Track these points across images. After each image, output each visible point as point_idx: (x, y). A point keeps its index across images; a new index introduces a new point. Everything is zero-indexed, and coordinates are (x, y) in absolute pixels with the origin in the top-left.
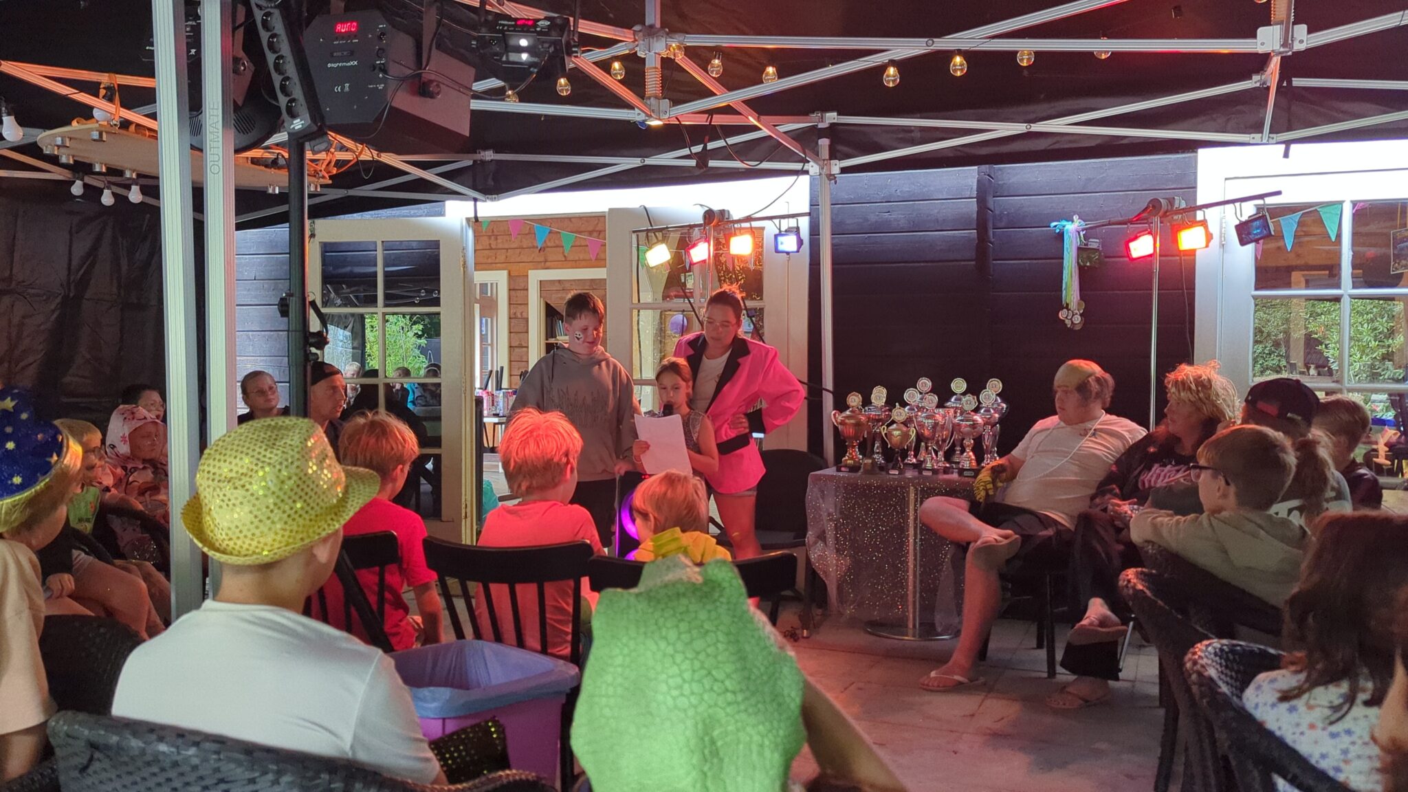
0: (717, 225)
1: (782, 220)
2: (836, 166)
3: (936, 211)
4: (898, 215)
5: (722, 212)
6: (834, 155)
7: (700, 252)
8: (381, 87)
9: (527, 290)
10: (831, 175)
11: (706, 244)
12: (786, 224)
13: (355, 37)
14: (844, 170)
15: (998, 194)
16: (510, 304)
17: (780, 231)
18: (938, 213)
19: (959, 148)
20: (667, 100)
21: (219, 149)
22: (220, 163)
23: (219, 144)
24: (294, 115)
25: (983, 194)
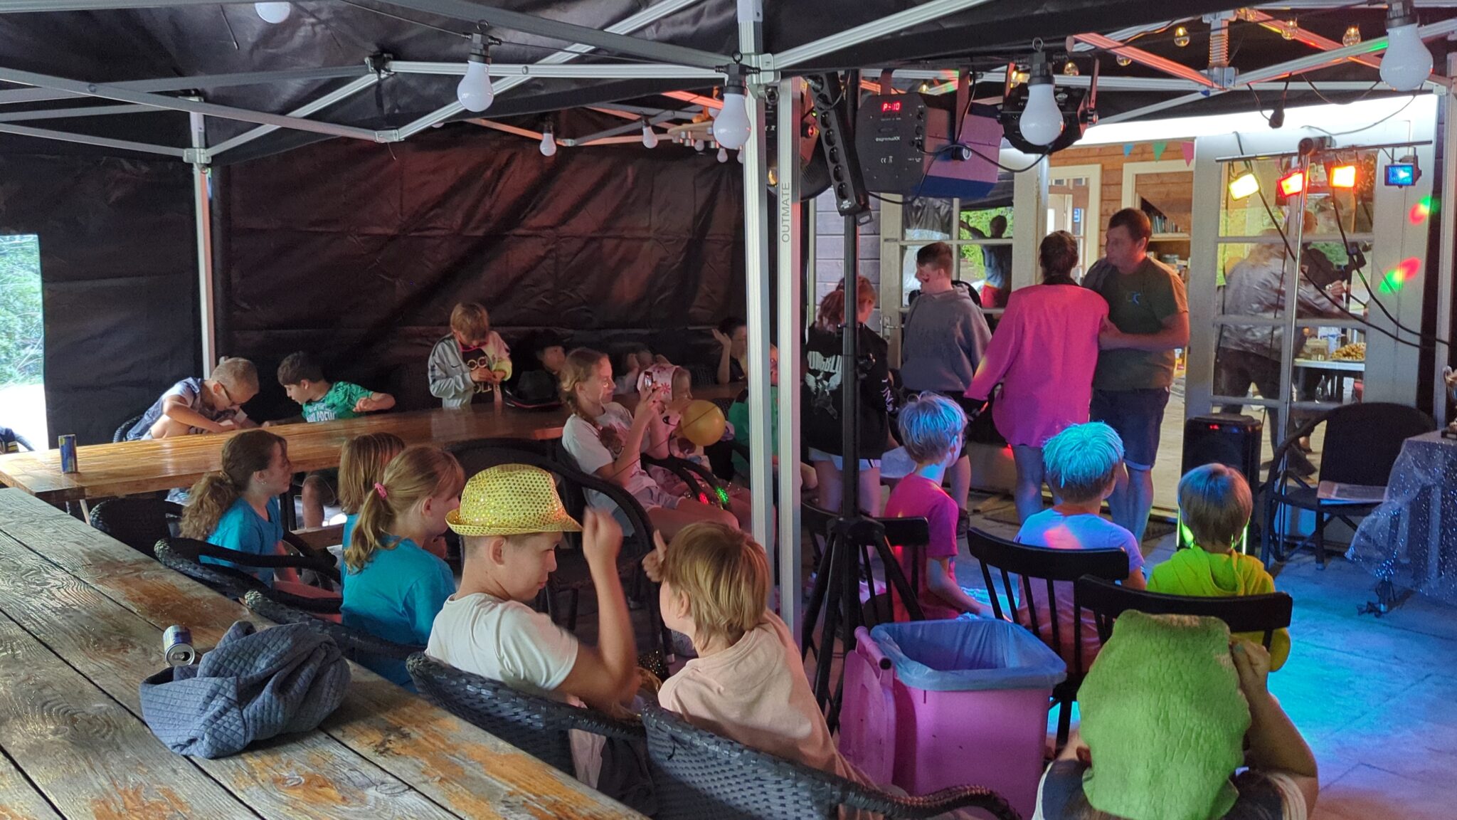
0: (1315, 154)
1: (1396, 150)
5: (1322, 140)
7: (1293, 184)
8: (918, 160)
9: (1121, 184)
11: (1301, 176)
12: (1401, 153)
13: (899, 115)
16: (1102, 200)
17: (1393, 161)
20: (1232, 68)
21: (789, 223)
22: (789, 233)
23: (789, 218)
24: (845, 195)
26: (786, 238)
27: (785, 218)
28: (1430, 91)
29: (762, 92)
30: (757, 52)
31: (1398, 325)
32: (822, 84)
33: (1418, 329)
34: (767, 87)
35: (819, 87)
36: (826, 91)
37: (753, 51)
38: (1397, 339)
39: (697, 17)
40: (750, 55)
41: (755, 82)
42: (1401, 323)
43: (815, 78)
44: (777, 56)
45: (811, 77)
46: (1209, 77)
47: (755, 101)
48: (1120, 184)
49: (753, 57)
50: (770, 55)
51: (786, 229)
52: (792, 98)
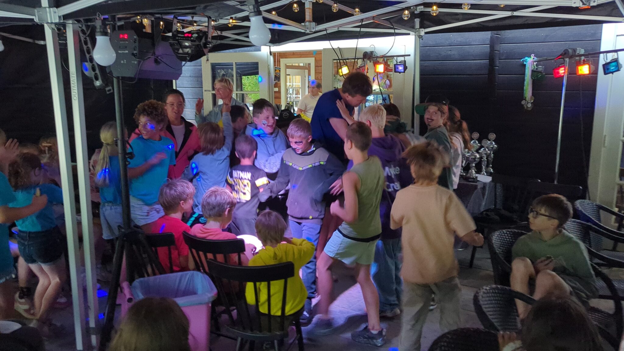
0: (369, 58)
1: (398, 58)
2: (423, 32)
3: (472, 51)
4: (454, 52)
5: (372, 52)
6: (422, 26)
8: (136, 63)
10: (420, 36)
12: (400, 59)
13: (127, 41)
14: (426, 33)
15: (502, 43)
16: (316, 73)
17: (397, 62)
18: (474, 51)
19: (480, 23)
20: (314, 23)
21: (76, 91)
22: (77, 96)
23: (76, 88)
24: (97, 79)
25: (493, 44)
26: (75, 98)
27: (74, 88)
28: (409, 34)
29: (53, 26)
30: (50, 7)
34: (56, 24)
35: (81, 25)
36: (84, 28)
37: (47, 5)
40: (45, 7)
41: (50, 21)
43: (79, 21)
44: (60, 9)
46: (305, 26)
47: (51, 31)
48: (322, 66)
49: (48, 9)
50: (55, 8)
51: (75, 94)
52: (73, 31)
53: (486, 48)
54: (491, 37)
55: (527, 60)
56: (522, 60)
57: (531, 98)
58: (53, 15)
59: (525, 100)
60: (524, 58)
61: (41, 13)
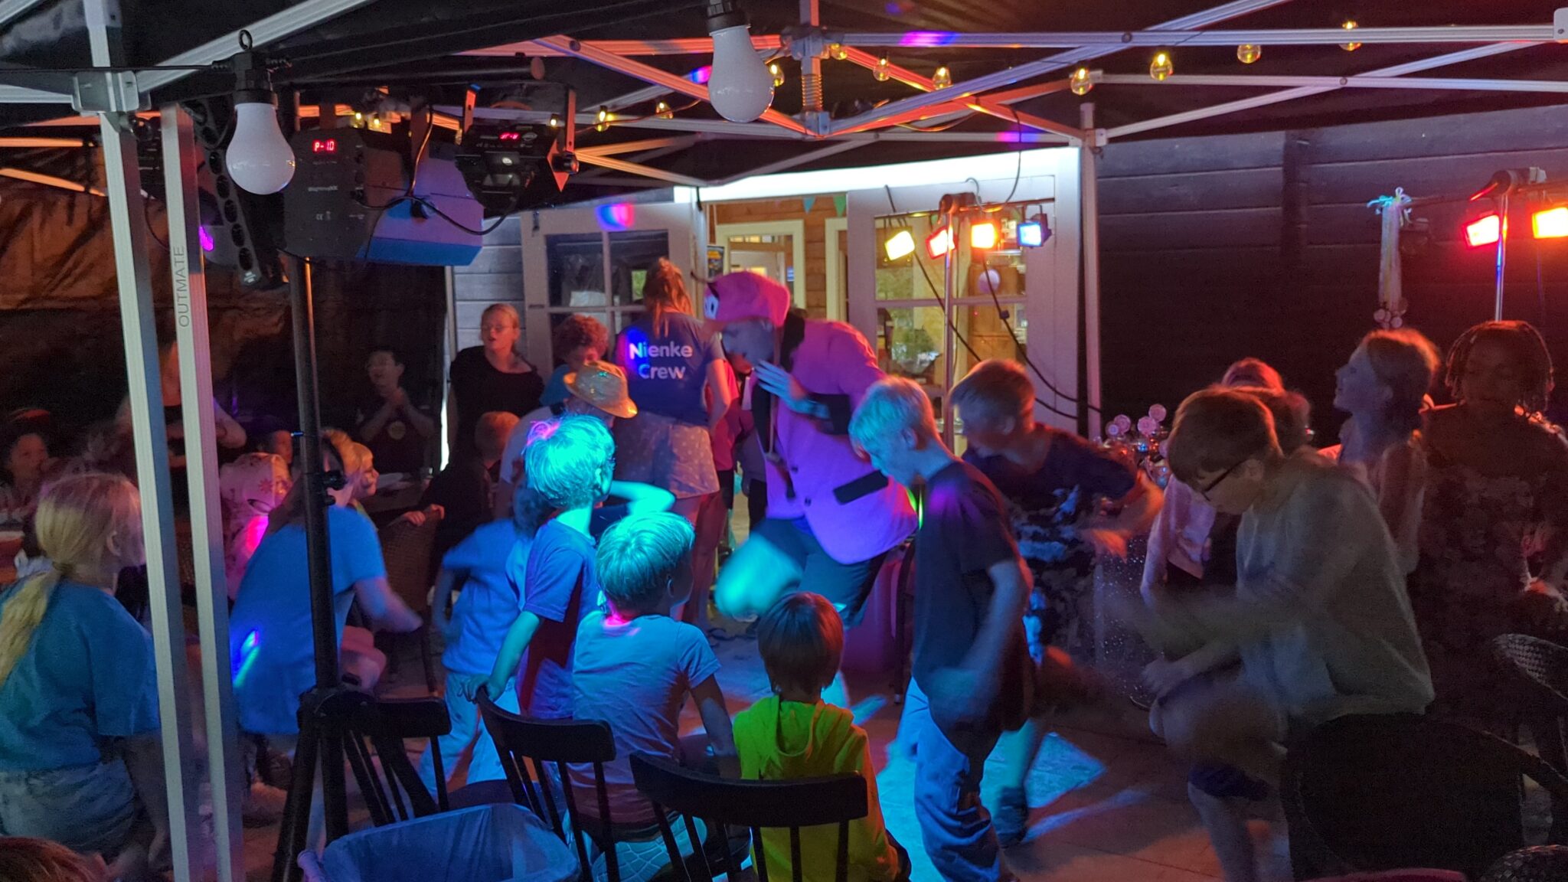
0: (957, 213)
2: (1102, 138)
3: (1236, 184)
4: (1185, 188)
5: (963, 196)
6: (1101, 122)
7: (942, 244)
8: (360, 217)
9: (825, 241)
10: (1096, 148)
11: (946, 234)
13: (335, 158)
15: (1315, 160)
16: (806, 257)
18: (1239, 185)
19: (1255, 110)
20: (827, 113)
21: (188, 301)
22: (189, 314)
23: (187, 294)
24: (247, 267)
25: (1292, 161)
26: (184, 321)
27: (181, 294)
28: (1065, 144)
29: (125, 122)
30: (115, 67)
31: (1057, 392)
32: (204, 114)
33: (1074, 395)
34: (131, 116)
35: (200, 118)
37: (108, 65)
38: (1055, 410)
39: (57, 21)
40: (103, 70)
41: (114, 109)
42: (1058, 389)
43: (194, 106)
44: (142, 74)
45: (189, 104)
46: (802, 122)
47: (117, 135)
48: (823, 240)
49: (109, 75)
50: (130, 73)
51: (184, 308)
52: (179, 133)
53: (1275, 174)
54: (1287, 147)
55: (1384, 202)
56: (1369, 204)
57: (1401, 303)
58: (125, 92)
59: (1384, 306)
60: (1377, 198)
61: (89, 85)
